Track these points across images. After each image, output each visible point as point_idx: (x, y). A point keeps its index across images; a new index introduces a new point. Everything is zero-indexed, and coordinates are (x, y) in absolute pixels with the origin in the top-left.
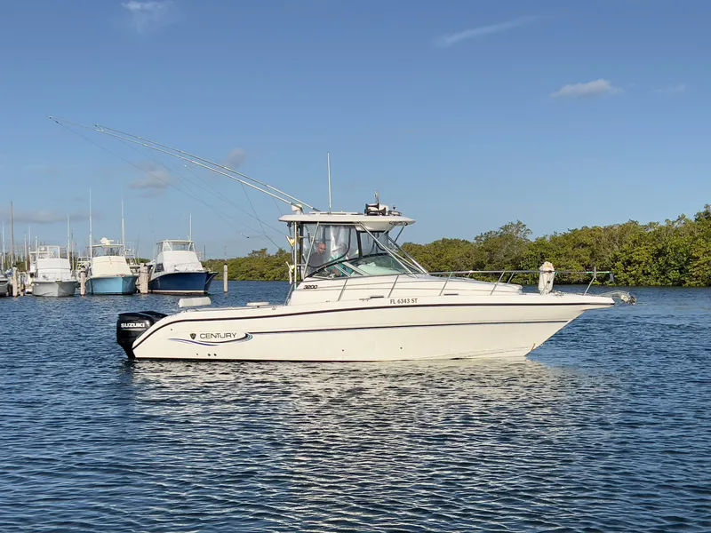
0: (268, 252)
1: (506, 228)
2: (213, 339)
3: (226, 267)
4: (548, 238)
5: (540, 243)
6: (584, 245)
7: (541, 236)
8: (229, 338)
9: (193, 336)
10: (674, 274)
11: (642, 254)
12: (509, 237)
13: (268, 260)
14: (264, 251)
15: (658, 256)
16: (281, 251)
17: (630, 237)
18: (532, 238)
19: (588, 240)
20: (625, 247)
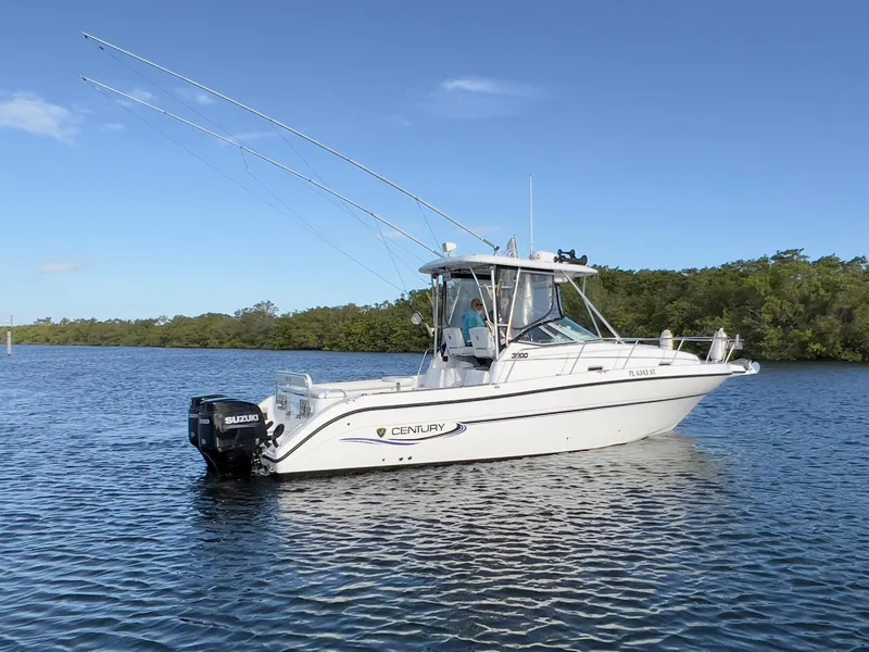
0: (52, 321)
1: (259, 305)
2: (412, 435)
3: (9, 333)
4: (291, 315)
5: (285, 318)
6: (318, 321)
7: (285, 312)
8: (434, 432)
9: (381, 432)
10: (380, 343)
11: (358, 328)
12: (263, 313)
13: (54, 327)
14: (49, 319)
15: (369, 329)
16: (65, 320)
17: (349, 316)
18: (278, 314)
19: (320, 317)
20: (346, 322)
